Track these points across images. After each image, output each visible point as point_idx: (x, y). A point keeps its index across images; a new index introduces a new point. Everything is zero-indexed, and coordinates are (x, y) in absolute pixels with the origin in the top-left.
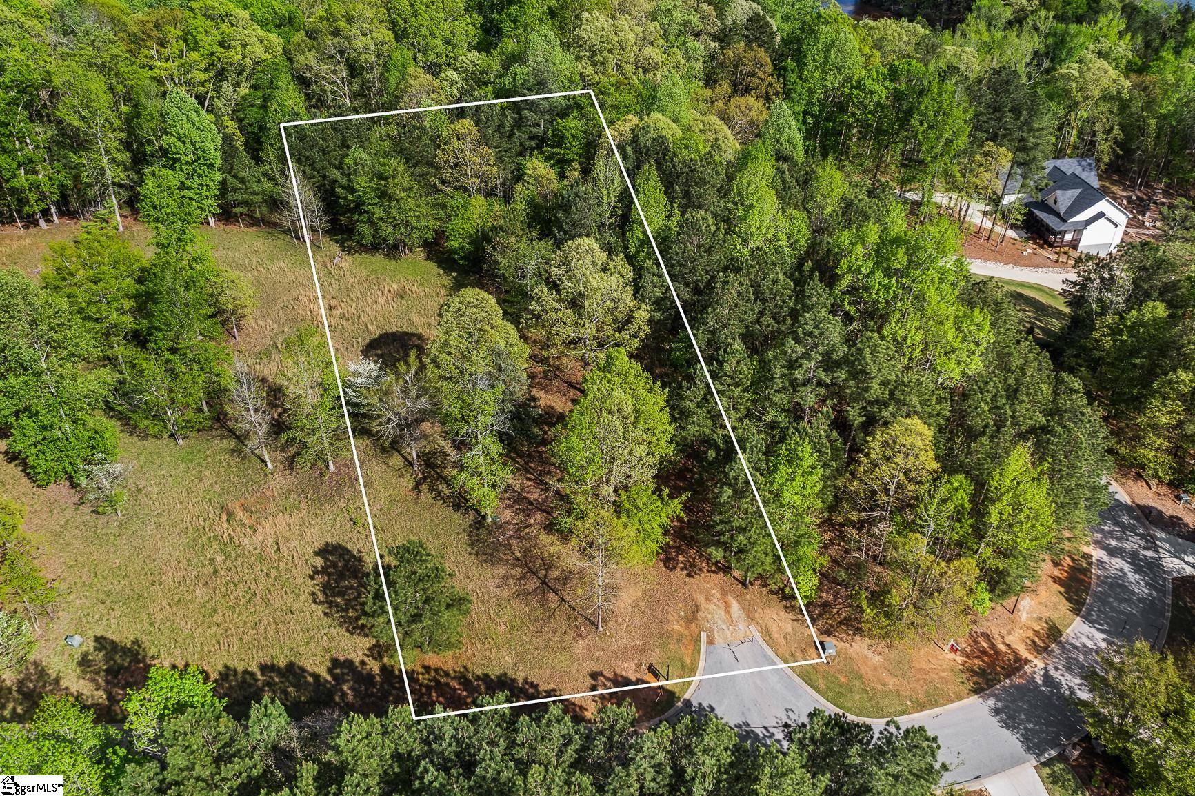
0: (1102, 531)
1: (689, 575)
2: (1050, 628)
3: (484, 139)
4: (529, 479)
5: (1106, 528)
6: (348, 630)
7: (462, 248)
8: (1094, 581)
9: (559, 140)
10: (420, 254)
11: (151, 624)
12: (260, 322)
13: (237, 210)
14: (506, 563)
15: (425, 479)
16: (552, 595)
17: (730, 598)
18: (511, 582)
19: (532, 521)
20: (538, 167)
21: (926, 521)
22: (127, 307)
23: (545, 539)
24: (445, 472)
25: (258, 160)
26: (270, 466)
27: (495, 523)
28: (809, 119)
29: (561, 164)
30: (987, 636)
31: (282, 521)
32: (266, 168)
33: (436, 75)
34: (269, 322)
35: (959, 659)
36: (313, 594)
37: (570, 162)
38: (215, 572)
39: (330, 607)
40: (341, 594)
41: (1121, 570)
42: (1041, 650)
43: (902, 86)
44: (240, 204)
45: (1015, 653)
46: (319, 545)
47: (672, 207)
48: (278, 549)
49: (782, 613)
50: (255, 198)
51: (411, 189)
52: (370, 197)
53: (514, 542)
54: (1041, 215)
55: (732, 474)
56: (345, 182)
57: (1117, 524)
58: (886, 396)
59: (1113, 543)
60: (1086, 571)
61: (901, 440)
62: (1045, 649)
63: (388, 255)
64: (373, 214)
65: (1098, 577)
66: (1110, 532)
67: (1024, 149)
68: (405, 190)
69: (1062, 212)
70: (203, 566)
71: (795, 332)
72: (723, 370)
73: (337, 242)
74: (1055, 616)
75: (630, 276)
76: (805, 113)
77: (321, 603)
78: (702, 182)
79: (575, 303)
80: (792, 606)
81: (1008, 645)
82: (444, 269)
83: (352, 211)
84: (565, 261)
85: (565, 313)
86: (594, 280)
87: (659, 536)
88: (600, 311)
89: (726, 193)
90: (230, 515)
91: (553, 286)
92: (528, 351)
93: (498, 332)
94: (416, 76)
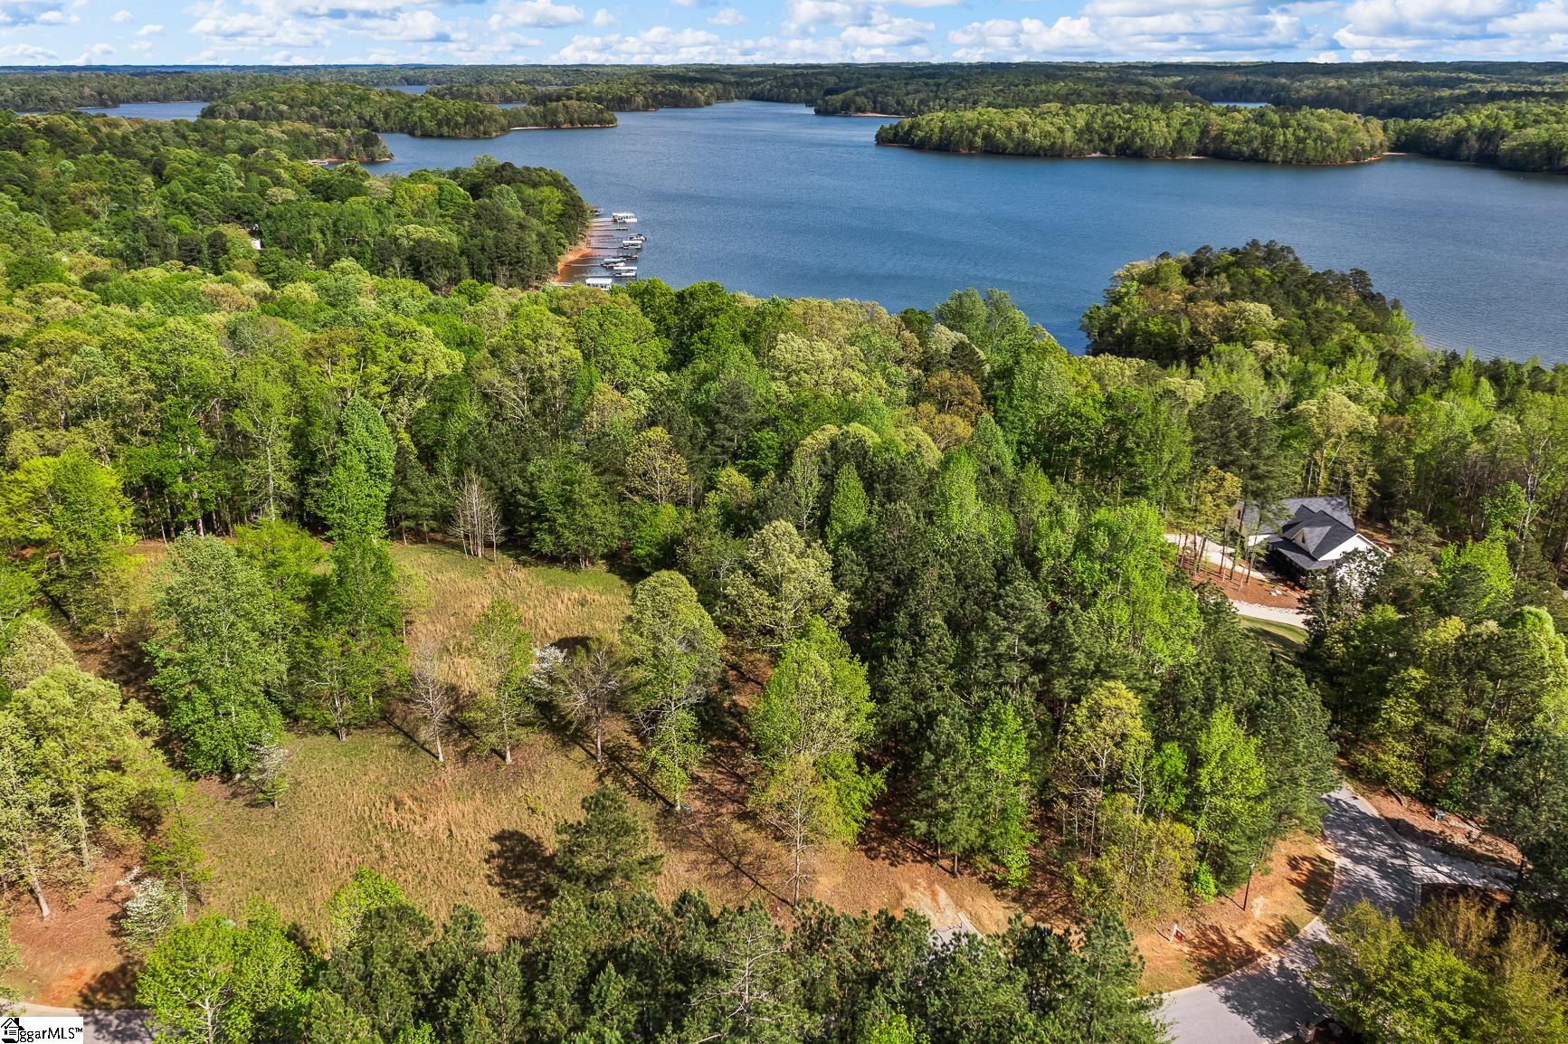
0: (1346, 841)
1: (892, 864)
2: (1287, 925)
3: (677, 447)
4: (720, 772)
5: (1351, 838)
6: (526, 910)
7: (649, 555)
8: (1336, 885)
9: (754, 451)
10: (602, 566)
11: (310, 909)
12: (429, 626)
13: (404, 524)
14: (697, 848)
15: (608, 771)
16: (746, 879)
17: (937, 887)
18: (702, 866)
19: (724, 811)
20: (731, 476)
21: (1134, 782)
22: (303, 595)
23: (738, 827)
24: (631, 765)
25: (432, 471)
26: (441, 759)
27: (685, 812)
28: (1025, 449)
29: (757, 475)
30: (1217, 930)
31: (455, 810)
32: (440, 481)
33: (622, 391)
34: (439, 627)
35: (1186, 949)
36: (489, 876)
37: (765, 471)
38: (382, 857)
39: (508, 888)
40: (519, 876)
41: (1367, 876)
42: (1278, 945)
43: (1120, 413)
44: (408, 518)
45: (1247, 946)
46: (496, 830)
47: (872, 503)
48: (451, 834)
49: (993, 901)
50: (425, 510)
51: (597, 495)
52: (553, 505)
53: (704, 830)
54: (1290, 554)
55: (933, 738)
56: (527, 490)
57: (1363, 834)
58: (1092, 667)
59: (1358, 851)
60: (1328, 876)
61: (1106, 702)
62: (1281, 944)
63: (567, 568)
64: (555, 521)
65: (1341, 882)
66: (1355, 842)
67: (1258, 478)
68: (592, 496)
69: (1311, 549)
70: (369, 852)
71: (997, 605)
72: (925, 645)
73: (510, 556)
74: (1292, 915)
75: (829, 564)
76: (1020, 443)
77: (497, 885)
78: (904, 480)
79: (773, 587)
80: (1003, 894)
81: (1240, 939)
82: (628, 581)
83: (532, 520)
84: (763, 544)
85: (762, 596)
86: (792, 561)
87: (860, 812)
88: (798, 595)
89: (925, 492)
90: (399, 804)
91: (749, 569)
92: (722, 639)
93: (692, 613)
94: (605, 392)
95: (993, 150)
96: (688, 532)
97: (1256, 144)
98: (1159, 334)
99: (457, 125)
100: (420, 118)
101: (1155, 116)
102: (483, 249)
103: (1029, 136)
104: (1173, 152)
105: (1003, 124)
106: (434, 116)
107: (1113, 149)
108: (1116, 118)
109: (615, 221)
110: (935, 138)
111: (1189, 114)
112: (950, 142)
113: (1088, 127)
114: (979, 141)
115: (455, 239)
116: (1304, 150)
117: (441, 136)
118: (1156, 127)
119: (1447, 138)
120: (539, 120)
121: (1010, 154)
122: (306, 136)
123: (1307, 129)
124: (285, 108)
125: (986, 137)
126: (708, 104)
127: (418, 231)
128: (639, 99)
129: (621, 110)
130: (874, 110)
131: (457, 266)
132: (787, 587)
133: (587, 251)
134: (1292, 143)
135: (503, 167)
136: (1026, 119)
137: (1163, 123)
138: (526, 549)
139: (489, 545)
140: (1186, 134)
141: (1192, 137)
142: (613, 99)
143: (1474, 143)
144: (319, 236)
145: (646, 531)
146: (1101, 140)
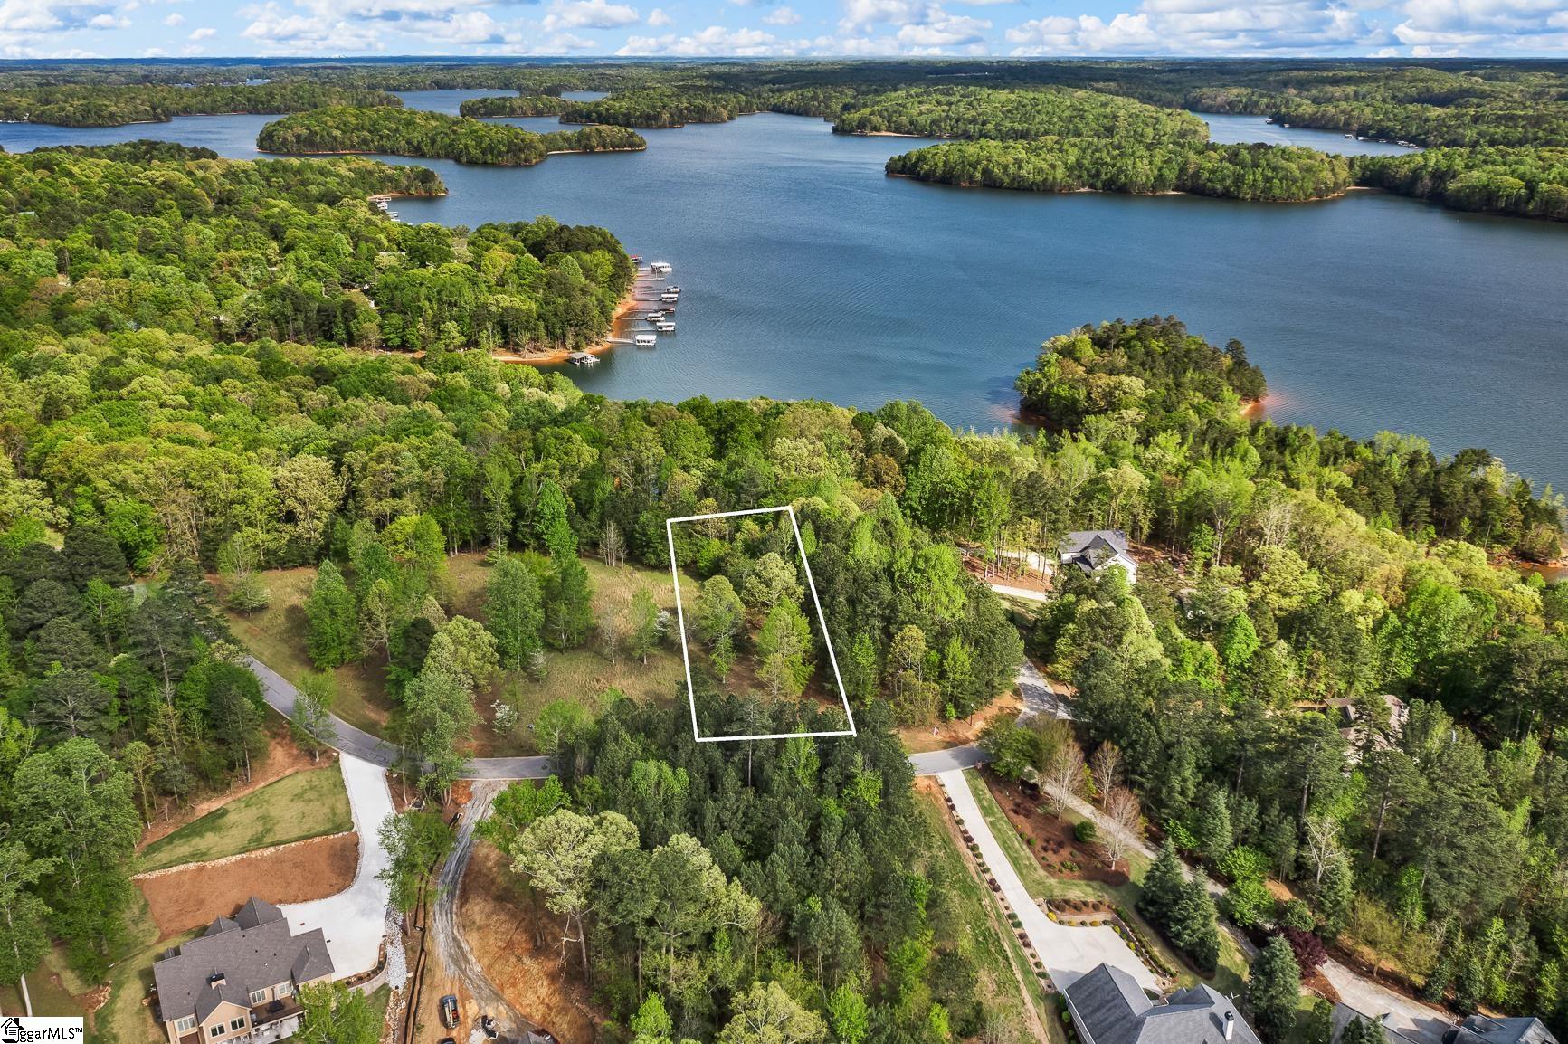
0: (1032, 702)
7: (708, 567)
19: (744, 683)
20: (749, 524)
23: (749, 690)
26: (614, 662)
27: (727, 684)
28: (923, 502)
29: (762, 523)
30: (956, 732)
31: (624, 683)
32: (591, 524)
33: (688, 472)
35: (940, 739)
37: (767, 522)
45: (967, 738)
46: (643, 691)
47: (818, 542)
50: (583, 540)
52: (654, 538)
56: (640, 530)
57: (1041, 700)
58: (906, 620)
60: (1016, 715)
61: (909, 634)
63: (662, 572)
64: (655, 547)
66: (1036, 702)
69: (1093, 563)
73: (632, 566)
75: (795, 573)
78: (834, 531)
79: (768, 583)
81: (964, 736)
83: (644, 546)
84: (764, 564)
85: (763, 587)
86: (777, 571)
87: (804, 682)
88: (779, 587)
89: (847, 536)
90: (598, 681)
91: (757, 575)
92: (744, 608)
93: (731, 596)
94: (679, 474)
95: (990, 185)
96: (727, 555)
97: (1228, 182)
98: (1064, 398)
99: (500, 153)
100: (466, 146)
101: (1138, 154)
102: (556, 314)
103: (1023, 172)
104: (1154, 188)
105: (1000, 160)
106: (478, 145)
107: (1099, 184)
108: (1104, 155)
109: (653, 270)
110: (939, 171)
111: (1170, 152)
112: (952, 176)
113: (1079, 164)
114: (978, 175)
115: (534, 306)
116: (1271, 189)
117: (485, 164)
118: (1139, 164)
119: (1406, 176)
120: (574, 145)
121: (1006, 188)
122: (371, 173)
123: (1274, 169)
124: (338, 133)
125: (985, 172)
126: (731, 118)
127: (505, 300)
128: (666, 116)
129: (649, 127)
130: (889, 130)
131: (536, 329)
132: (774, 584)
133: (633, 303)
134: (1260, 183)
135: (562, 229)
136: (1023, 155)
137: (1146, 161)
138: (642, 563)
139: (619, 559)
140: (1166, 172)
141: (1171, 175)
142: (640, 116)
143: (1427, 181)
144: (427, 303)
145: (704, 554)
146: (1089, 175)
